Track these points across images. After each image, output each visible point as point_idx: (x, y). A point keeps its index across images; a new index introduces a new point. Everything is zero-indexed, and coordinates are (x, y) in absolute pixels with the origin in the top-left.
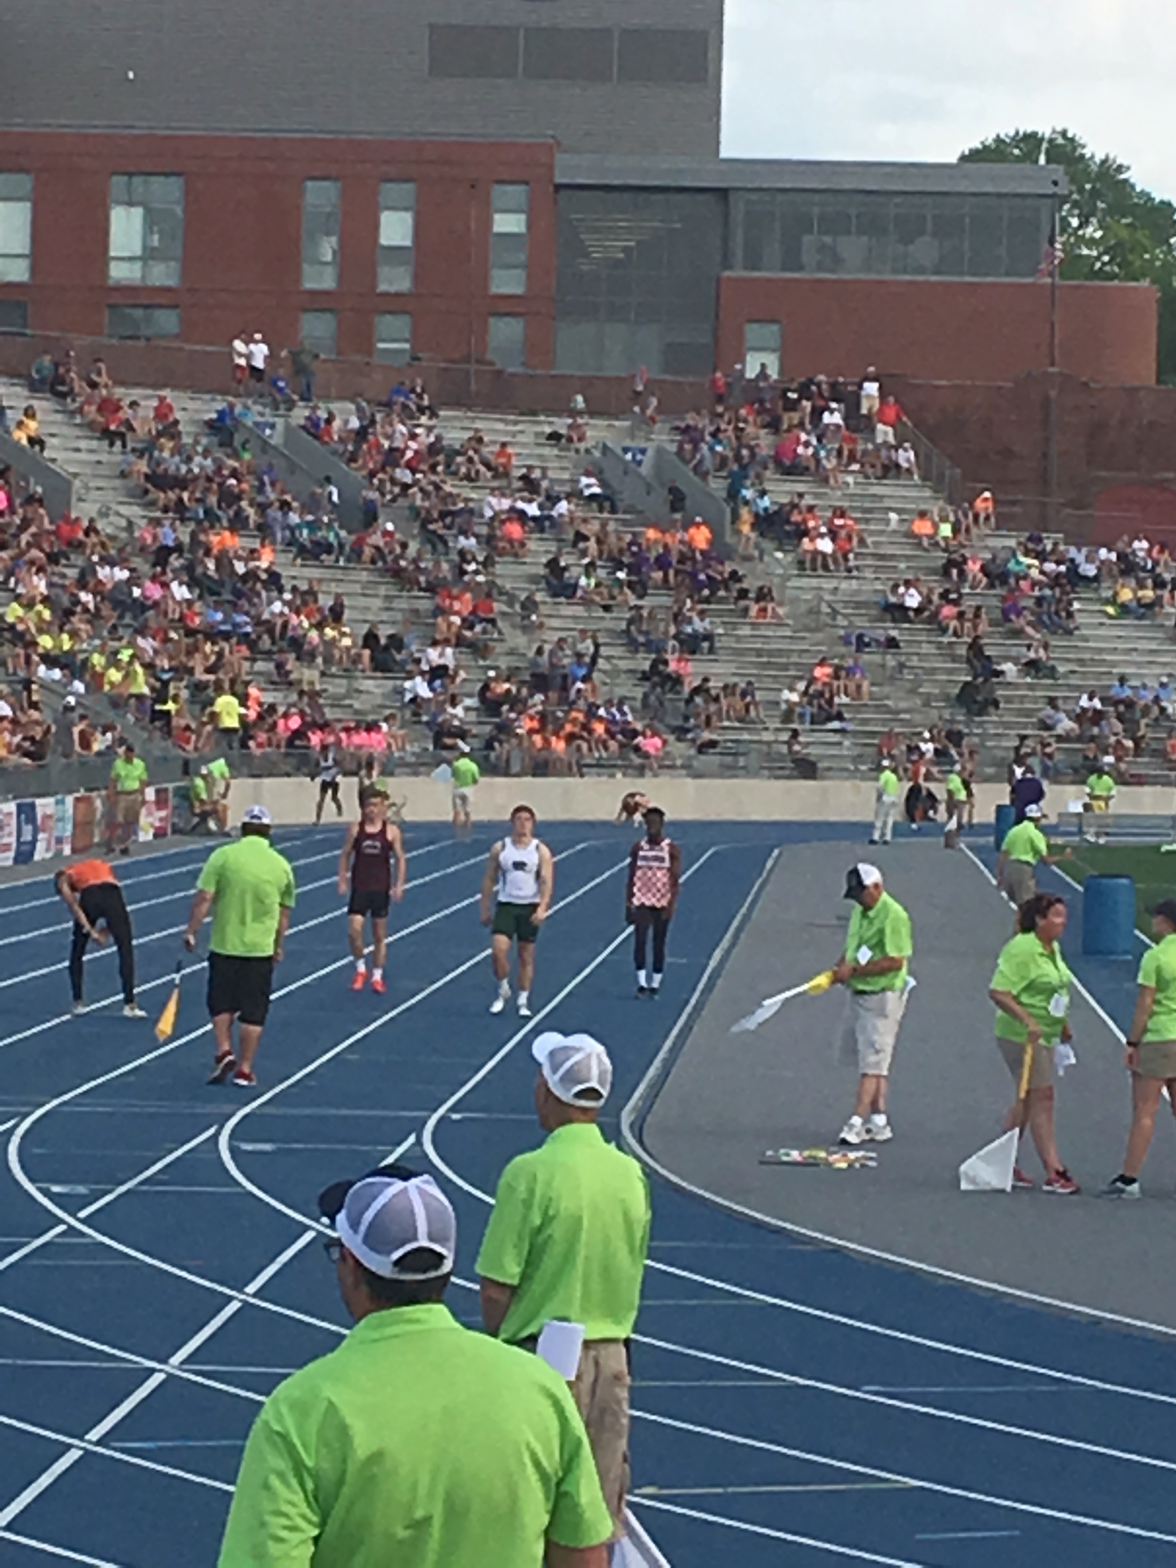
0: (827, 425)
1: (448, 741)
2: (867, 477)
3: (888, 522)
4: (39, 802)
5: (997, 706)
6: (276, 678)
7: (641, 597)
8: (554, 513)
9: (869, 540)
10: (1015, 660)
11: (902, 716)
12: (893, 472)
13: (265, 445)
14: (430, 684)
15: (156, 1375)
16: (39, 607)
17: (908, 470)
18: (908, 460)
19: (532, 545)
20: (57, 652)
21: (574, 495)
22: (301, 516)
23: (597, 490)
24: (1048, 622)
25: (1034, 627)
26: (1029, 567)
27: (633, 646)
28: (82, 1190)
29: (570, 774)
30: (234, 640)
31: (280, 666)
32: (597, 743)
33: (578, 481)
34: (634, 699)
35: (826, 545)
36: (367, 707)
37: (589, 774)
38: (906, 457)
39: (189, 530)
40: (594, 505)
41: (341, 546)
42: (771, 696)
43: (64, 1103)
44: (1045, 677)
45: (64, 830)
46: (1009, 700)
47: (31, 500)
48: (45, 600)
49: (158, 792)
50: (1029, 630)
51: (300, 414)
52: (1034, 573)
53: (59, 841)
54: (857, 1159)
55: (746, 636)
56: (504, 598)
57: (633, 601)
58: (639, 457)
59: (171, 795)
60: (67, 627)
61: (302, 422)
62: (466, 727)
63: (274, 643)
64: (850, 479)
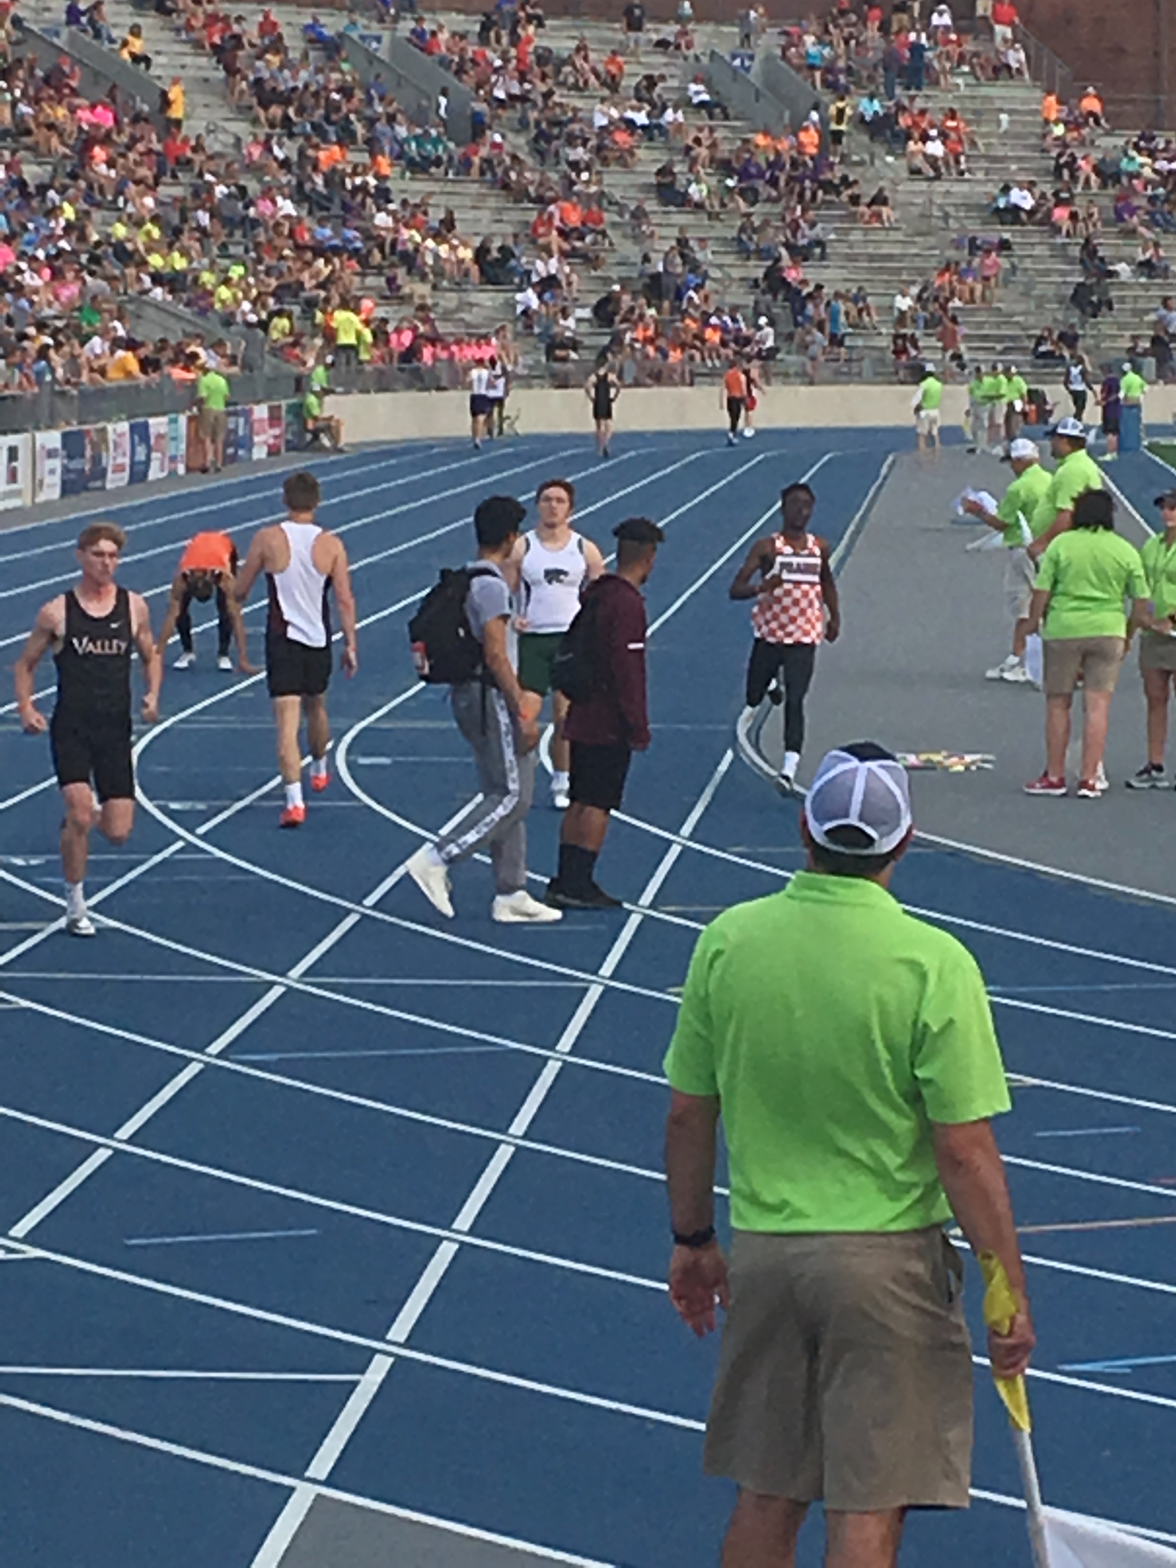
0: (937, 27)
1: (559, 353)
2: (977, 78)
3: (999, 123)
4: (152, 421)
5: (1111, 308)
6: (388, 293)
7: (753, 204)
8: (662, 121)
9: (980, 142)
10: (1130, 261)
11: (1016, 319)
12: (1004, 73)
13: (372, 58)
14: (540, 297)
15: (276, 987)
16: (149, 226)
17: (1019, 71)
18: (1019, 61)
19: (641, 153)
20: (168, 270)
21: (685, 103)
22: (408, 129)
23: (705, 97)
24: (1161, 221)
25: (1148, 228)
26: (1142, 165)
27: (744, 252)
28: (201, 806)
29: (683, 383)
30: (345, 256)
31: (391, 281)
32: (710, 350)
33: (686, 89)
34: (746, 306)
35: (936, 148)
36: (480, 320)
37: (701, 383)
38: (1016, 57)
39: (297, 146)
40: (703, 112)
41: (451, 158)
42: (886, 301)
43: (182, 721)
44: (1158, 276)
45: (177, 448)
46: (1122, 300)
47: (137, 119)
48: (155, 219)
49: (271, 409)
50: (1142, 230)
51: (407, 26)
52: (1147, 172)
53: (173, 459)
54: (973, 763)
55: (857, 241)
56: (615, 208)
57: (743, 206)
58: (747, 63)
59: (283, 413)
60: (177, 245)
61: (408, 34)
62: (578, 338)
63: (384, 257)
64: (960, 81)
